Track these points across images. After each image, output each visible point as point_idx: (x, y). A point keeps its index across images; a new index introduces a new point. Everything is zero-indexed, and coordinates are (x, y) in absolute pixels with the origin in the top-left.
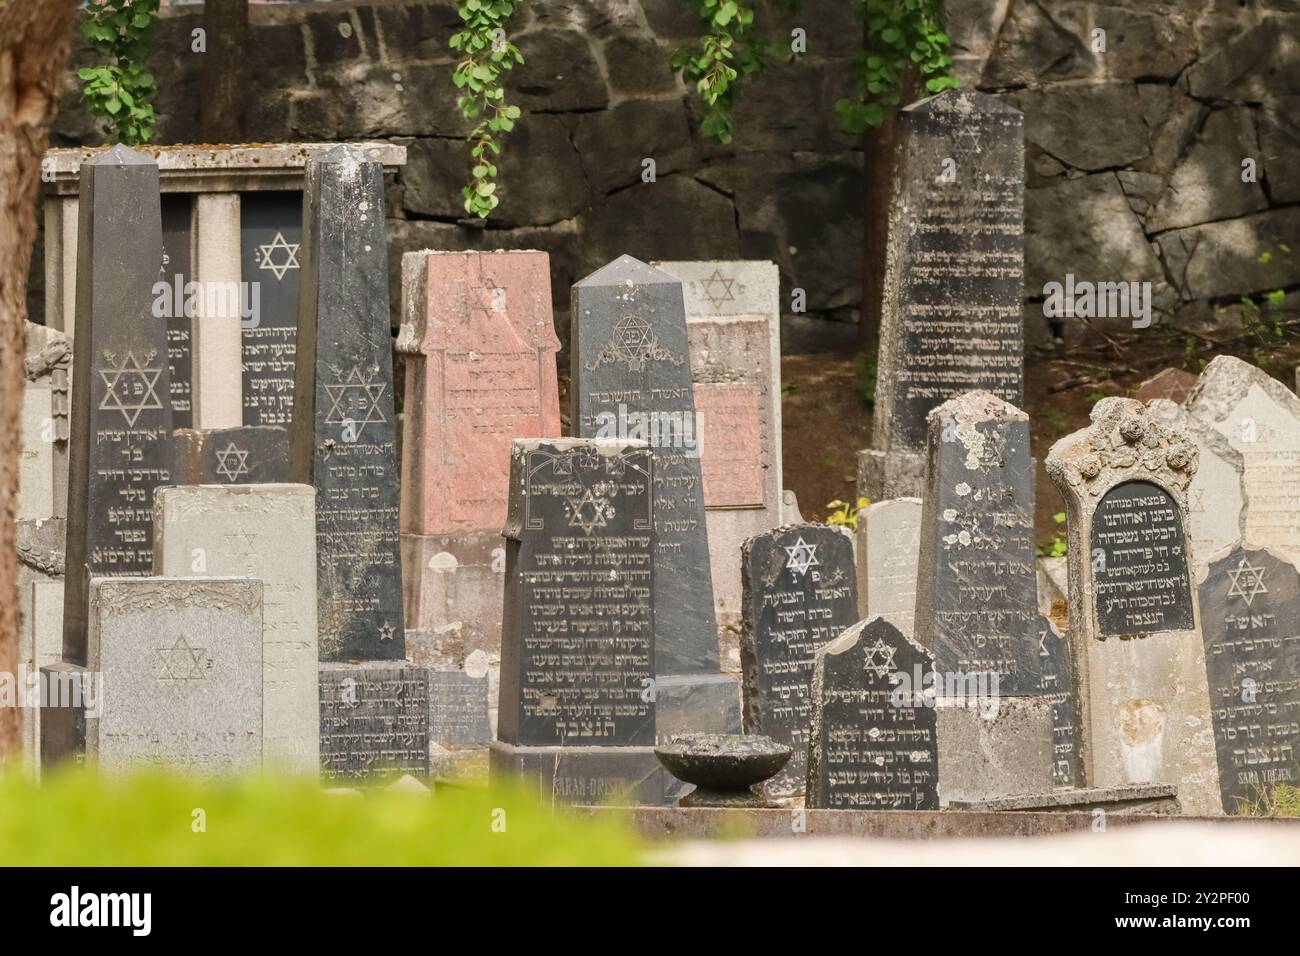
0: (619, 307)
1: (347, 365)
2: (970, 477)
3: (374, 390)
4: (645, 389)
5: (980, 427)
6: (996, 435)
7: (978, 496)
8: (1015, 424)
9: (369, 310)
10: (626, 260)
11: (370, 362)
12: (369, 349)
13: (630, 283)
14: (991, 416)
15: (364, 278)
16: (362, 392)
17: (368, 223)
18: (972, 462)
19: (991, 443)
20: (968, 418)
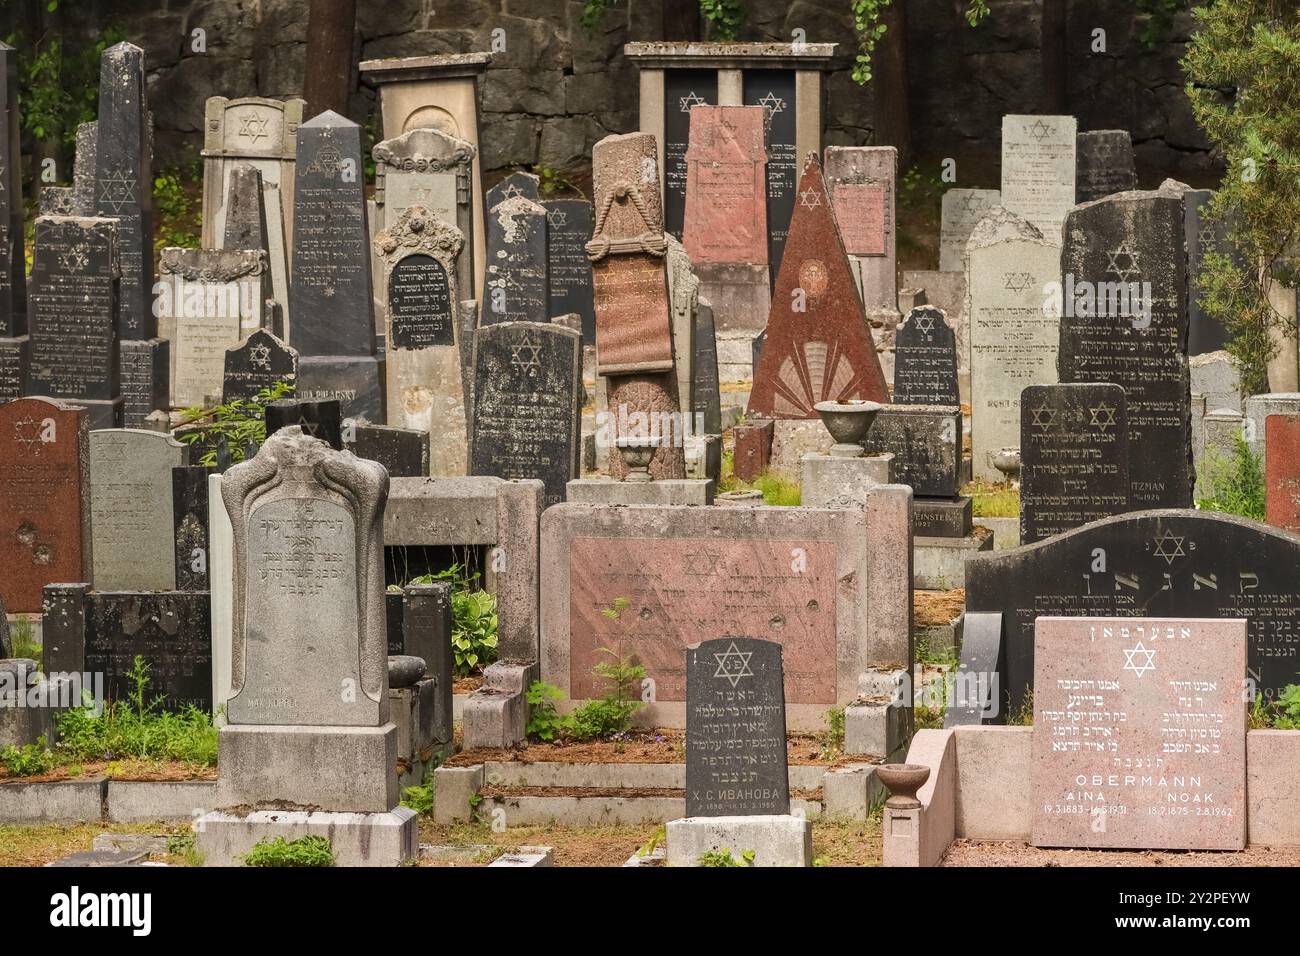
0: (321, 140)
1: (113, 169)
2: (508, 248)
3: (129, 184)
4: (334, 189)
5: (514, 218)
6: (524, 223)
7: (511, 259)
8: (536, 216)
9: (127, 138)
10: (329, 113)
11: (127, 168)
12: (126, 160)
13: (328, 127)
14: (522, 211)
15: (125, 119)
16: (122, 185)
17: (128, 87)
18: (509, 238)
19: (520, 227)
20: (508, 213)
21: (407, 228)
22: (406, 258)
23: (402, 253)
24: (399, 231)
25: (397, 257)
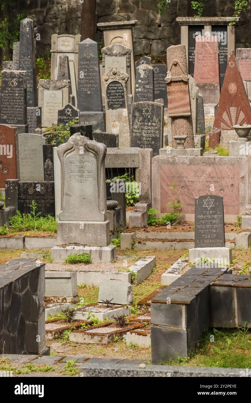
0: (86, 47)
1: (24, 56)
2: (142, 79)
3: (29, 60)
4: (90, 62)
5: (144, 70)
6: (146, 72)
7: (143, 82)
8: (150, 70)
9: (28, 47)
10: (88, 39)
11: (28, 56)
12: (28, 53)
13: (88, 43)
14: (146, 68)
15: (28, 41)
16: (27, 61)
17: (28, 32)
18: (142, 76)
19: (145, 73)
20: (141, 69)
21: (111, 73)
22: (111, 82)
23: (110, 81)
24: (109, 74)
25: (109, 82)
